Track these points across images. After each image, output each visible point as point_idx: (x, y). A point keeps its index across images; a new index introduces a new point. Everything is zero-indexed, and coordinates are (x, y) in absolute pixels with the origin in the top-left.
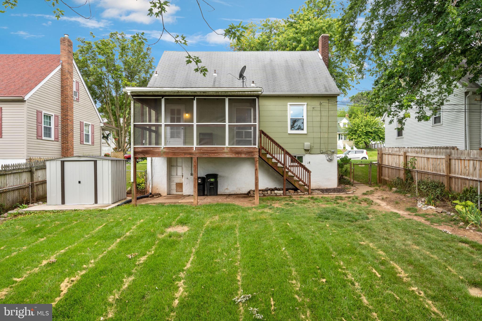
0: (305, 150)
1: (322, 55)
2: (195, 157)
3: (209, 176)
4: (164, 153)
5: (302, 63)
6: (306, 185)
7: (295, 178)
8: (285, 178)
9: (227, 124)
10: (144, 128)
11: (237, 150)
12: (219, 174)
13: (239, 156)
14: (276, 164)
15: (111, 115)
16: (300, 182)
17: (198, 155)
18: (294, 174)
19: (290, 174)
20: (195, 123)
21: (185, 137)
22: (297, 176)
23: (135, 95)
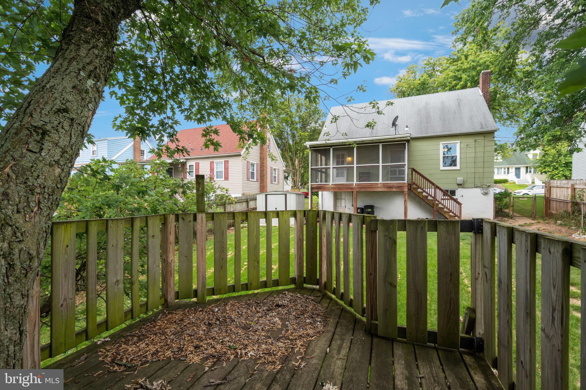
0: (458, 184)
1: (482, 92)
2: (355, 191)
3: (367, 207)
4: (332, 188)
5: (459, 102)
6: (457, 216)
7: (445, 210)
8: (435, 209)
9: (381, 164)
10: (317, 170)
11: (389, 185)
12: (376, 205)
13: (391, 190)
14: (427, 197)
15: (289, 160)
16: (451, 214)
17: (357, 190)
18: (445, 206)
19: (440, 206)
20: (355, 165)
21: (348, 175)
22: (447, 208)
23: (312, 147)
